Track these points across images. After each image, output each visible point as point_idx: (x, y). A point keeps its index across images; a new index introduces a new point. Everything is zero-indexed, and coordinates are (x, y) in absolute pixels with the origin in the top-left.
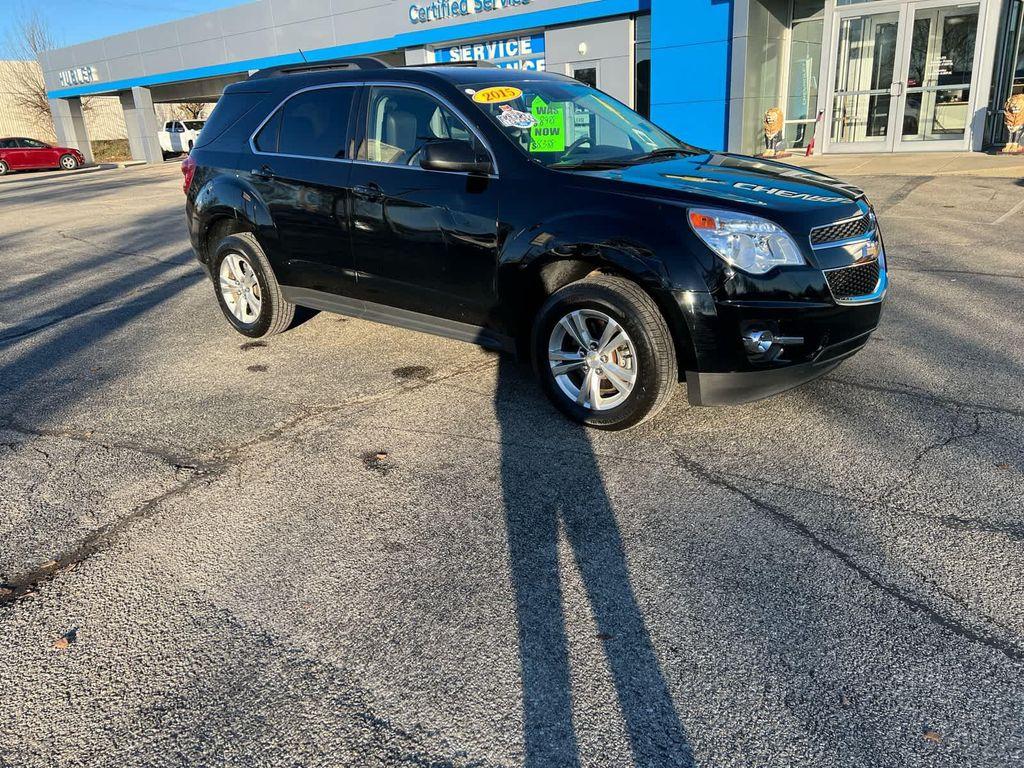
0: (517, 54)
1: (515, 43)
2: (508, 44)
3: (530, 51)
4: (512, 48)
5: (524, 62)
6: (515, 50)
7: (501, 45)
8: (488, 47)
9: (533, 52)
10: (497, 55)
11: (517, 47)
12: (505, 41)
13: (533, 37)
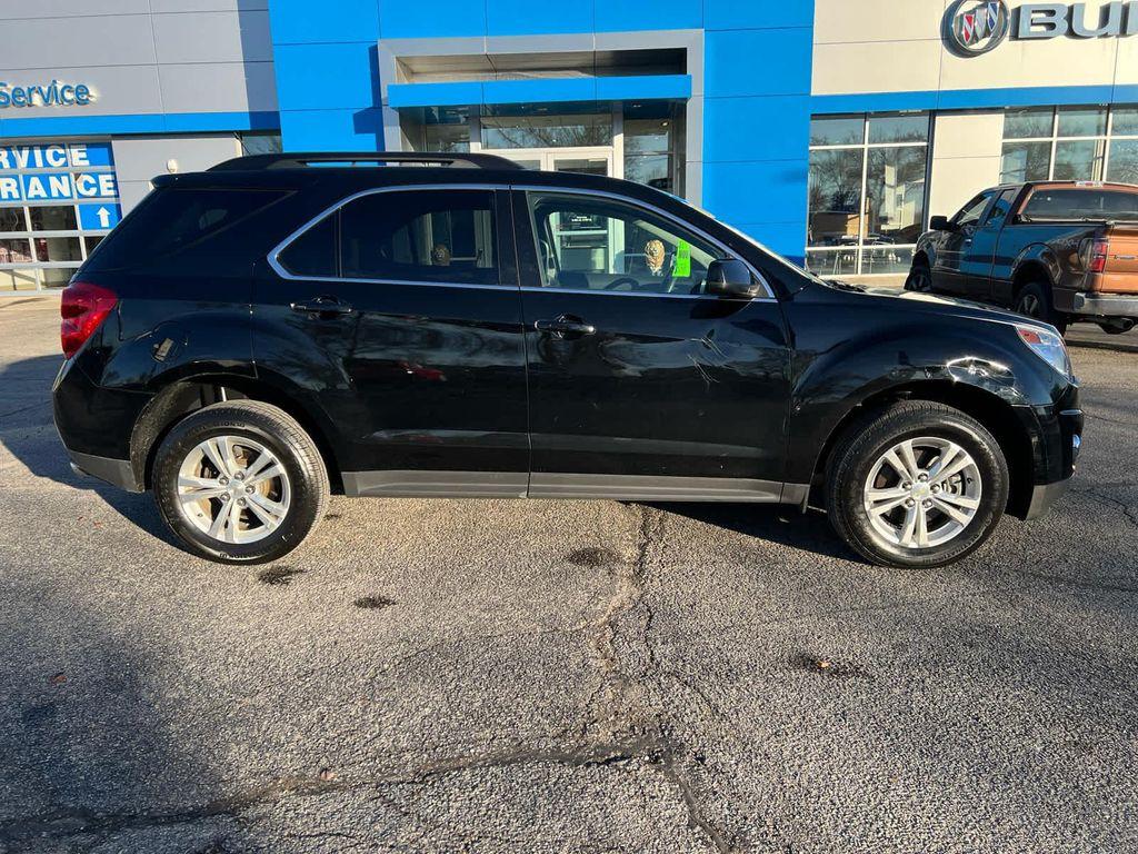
0: (66, 164)
1: (61, 151)
2: (49, 152)
3: (87, 162)
4: (57, 156)
5: (77, 176)
6: (62, 160)
7: (38, 153)
8: (15, 153)
9: (91, 164)
10: (31, 162)
11: (65, 156)
12: (44, 147)
13: (90, 145)
